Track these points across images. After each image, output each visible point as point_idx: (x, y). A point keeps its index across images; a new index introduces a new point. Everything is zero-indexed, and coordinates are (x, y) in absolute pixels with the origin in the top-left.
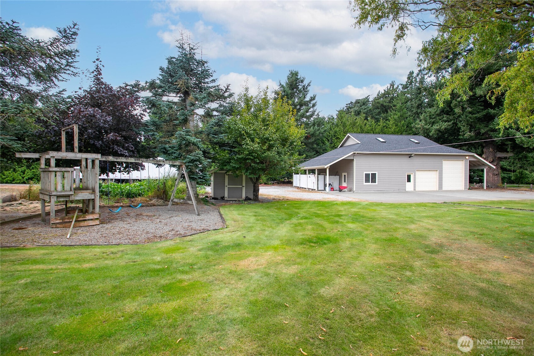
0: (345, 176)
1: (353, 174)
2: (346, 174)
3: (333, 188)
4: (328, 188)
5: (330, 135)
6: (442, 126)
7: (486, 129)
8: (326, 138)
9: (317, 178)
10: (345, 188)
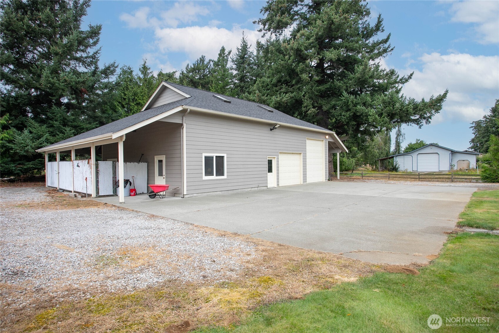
0: (160, 162)
1: (181, 158)
2: (163, 158)
3: (135, 190)
4: (121, 190)
5: (125, 97)
6: (283, 98)
7: (329, 106)
8: (119, 102)
9: (93, 167)
10: (164, 188)
